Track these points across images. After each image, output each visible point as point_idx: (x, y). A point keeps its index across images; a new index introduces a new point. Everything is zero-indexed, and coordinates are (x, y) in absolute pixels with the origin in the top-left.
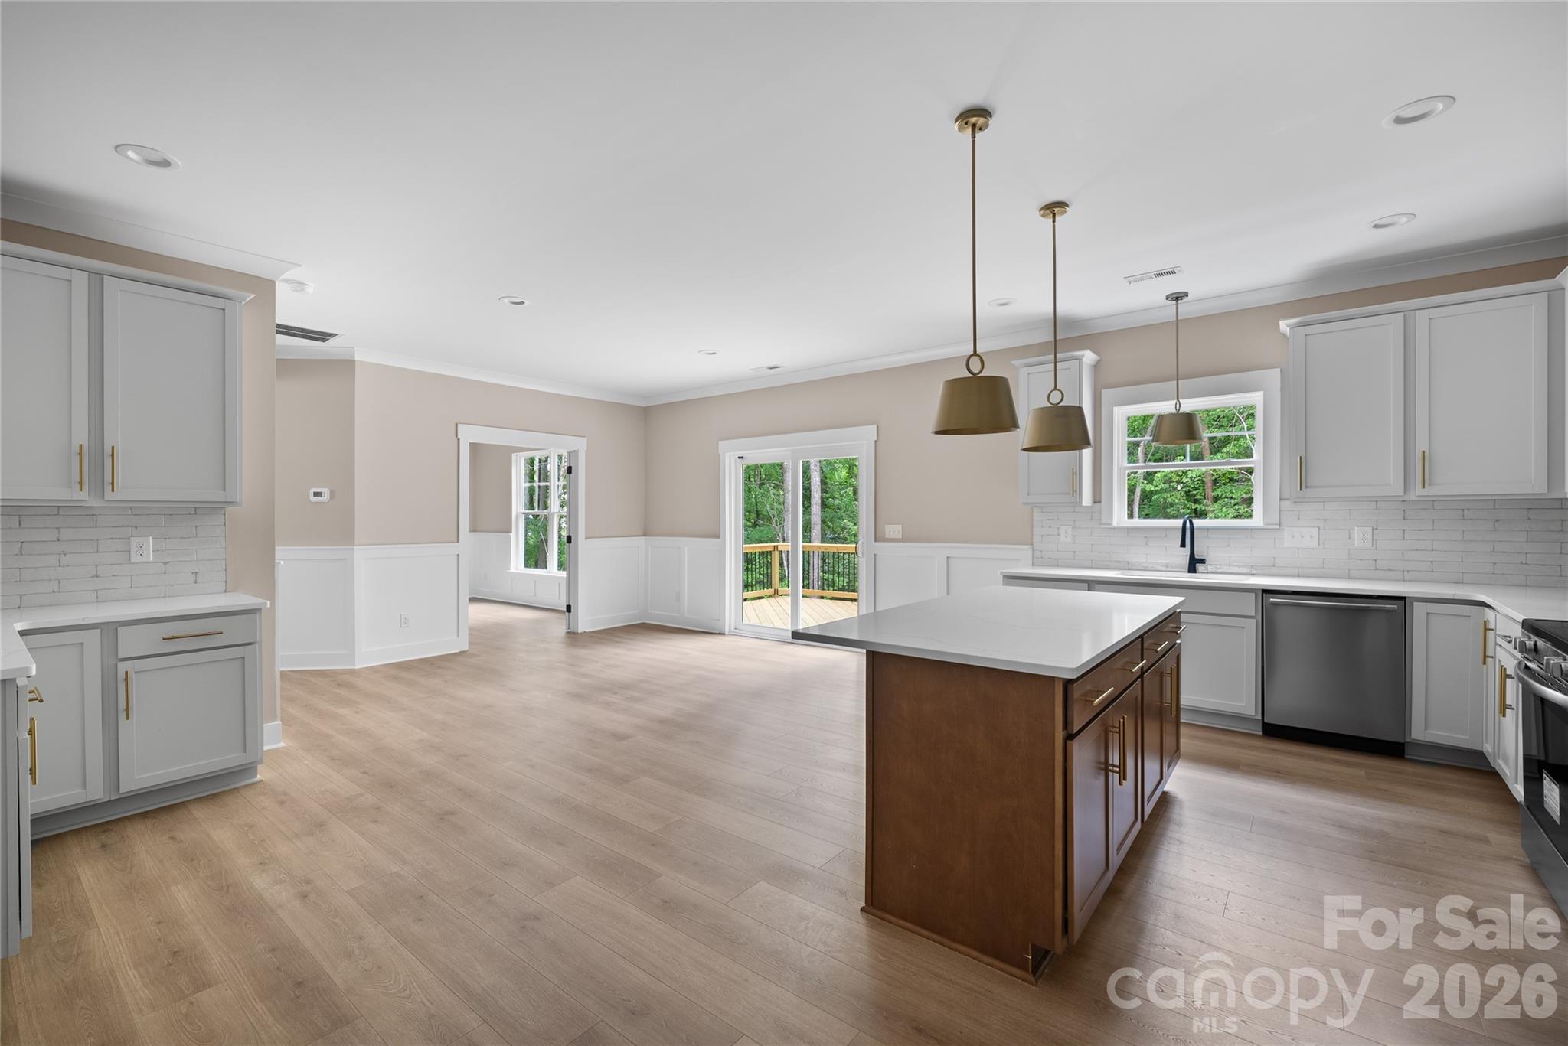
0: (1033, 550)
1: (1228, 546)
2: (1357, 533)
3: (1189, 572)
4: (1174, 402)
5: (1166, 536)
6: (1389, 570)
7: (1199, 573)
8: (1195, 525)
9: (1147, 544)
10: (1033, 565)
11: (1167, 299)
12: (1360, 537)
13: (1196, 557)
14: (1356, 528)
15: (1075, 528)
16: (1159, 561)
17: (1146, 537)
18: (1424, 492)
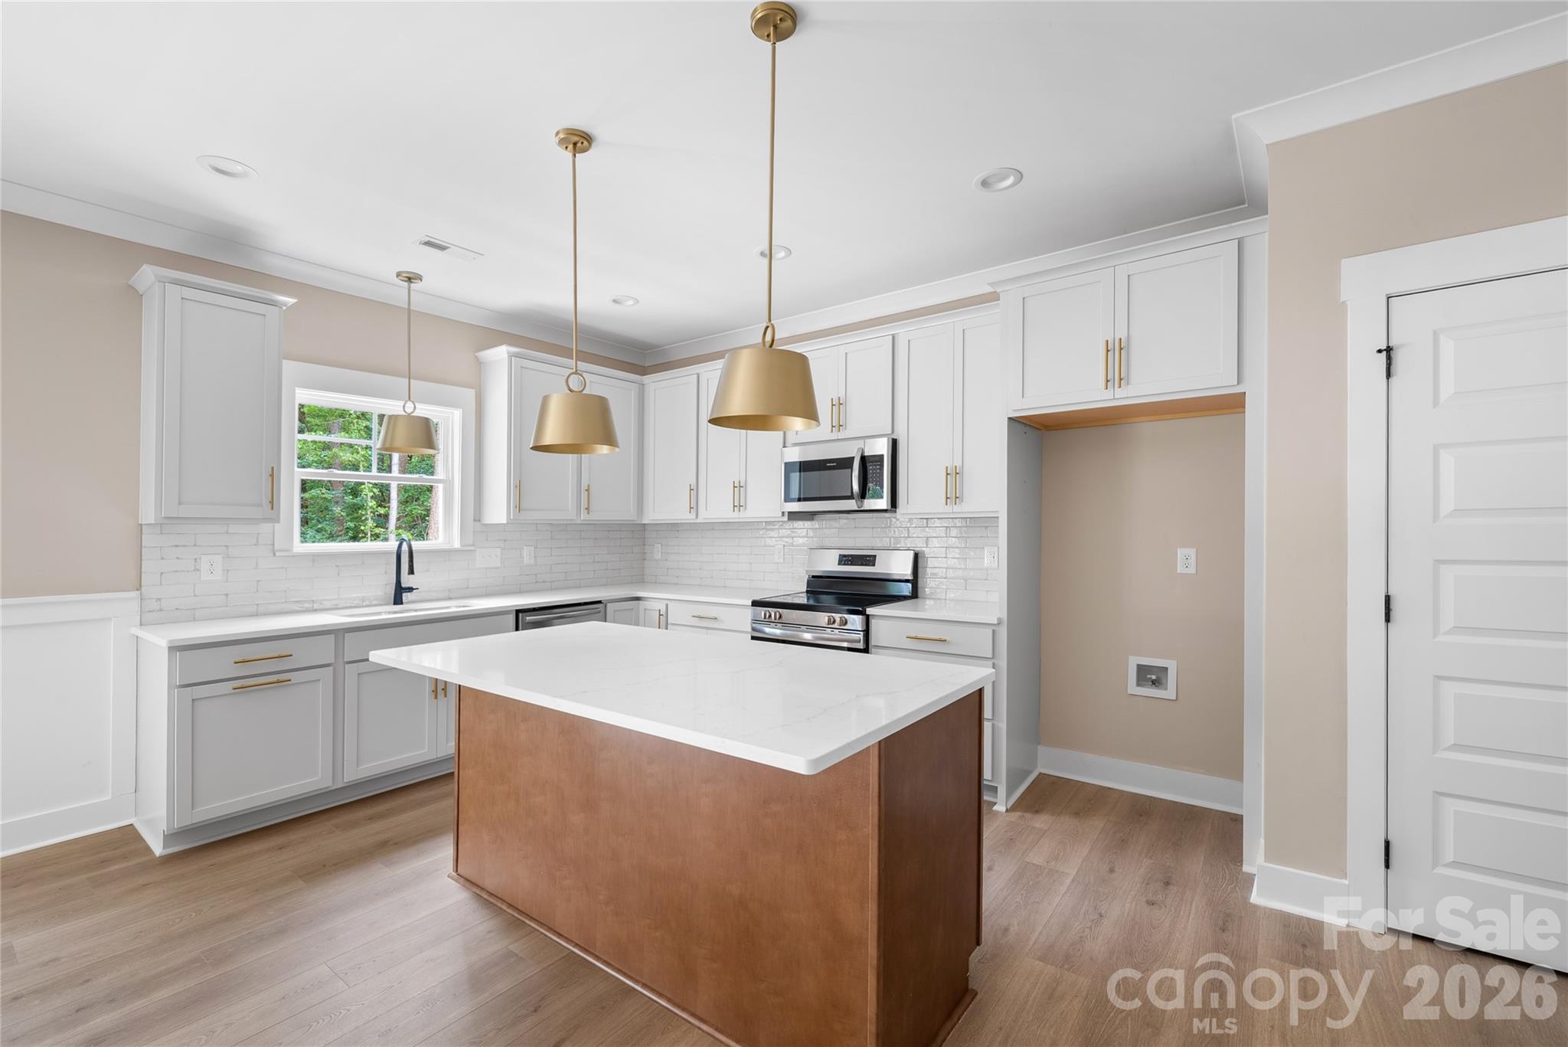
0: (141, 599)
1: (428, 570)
2: (526, 551)
3: (395, 603)
4: (402, 403)
5: (363, 563)
6: (544, 582)
7: (408, 603)
8: (414, 549)
9: (339, 575)
10: (141, 625)
11: (397, 276)
12: (527, 555)
13: (403, 586)
14: (525, 547)
15: (228, 557)
16: (353, 595)
17: (337, 566)
18: (588, 517)
